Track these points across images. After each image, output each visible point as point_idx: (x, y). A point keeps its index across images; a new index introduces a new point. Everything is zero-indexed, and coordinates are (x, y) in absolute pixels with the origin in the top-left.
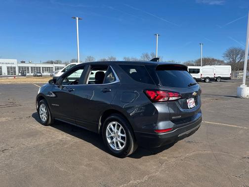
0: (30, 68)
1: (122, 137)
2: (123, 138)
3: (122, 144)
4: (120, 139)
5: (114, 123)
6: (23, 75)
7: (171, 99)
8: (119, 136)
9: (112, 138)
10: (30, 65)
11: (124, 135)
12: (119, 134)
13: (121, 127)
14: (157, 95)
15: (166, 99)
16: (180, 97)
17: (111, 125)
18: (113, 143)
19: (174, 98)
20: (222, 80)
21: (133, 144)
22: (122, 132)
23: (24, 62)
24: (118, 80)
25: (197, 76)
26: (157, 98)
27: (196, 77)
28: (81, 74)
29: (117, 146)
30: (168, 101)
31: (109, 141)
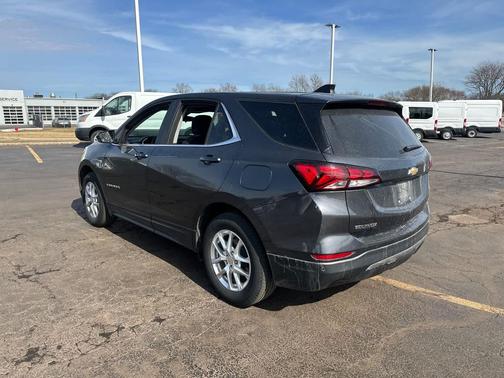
0: (53, 109)
1: (242, 263)
2: (244, 266)
3: (243, 279)
4: (238, 268)
5: (226, 232)
6: (38, 124)
7: (353, 184)
8: (236, 262)
9: (223, 264)
10: (52, 103)
11: (247, 261)
12: (237, 256)
13: (240, 243)
14: (322, 175)
15: (342, 184)
16: (376, 180)
17: (220, 236)
18: (225, 274)
19: (361, 183)
20: (479, 134)
21: (264, 282)
22: (243, 254)
23: (41, 96)
24: (236, 137)
25: (426, 125)
26: (319, 183)
27: (424, 128)
28: (161, 121)
29: (234, 282)
30: (347, 188)
31: (216, 269)
